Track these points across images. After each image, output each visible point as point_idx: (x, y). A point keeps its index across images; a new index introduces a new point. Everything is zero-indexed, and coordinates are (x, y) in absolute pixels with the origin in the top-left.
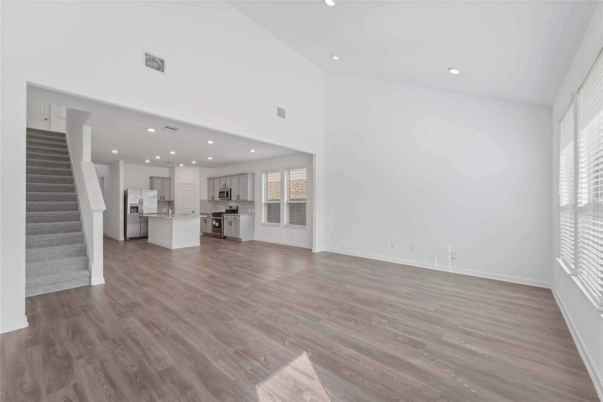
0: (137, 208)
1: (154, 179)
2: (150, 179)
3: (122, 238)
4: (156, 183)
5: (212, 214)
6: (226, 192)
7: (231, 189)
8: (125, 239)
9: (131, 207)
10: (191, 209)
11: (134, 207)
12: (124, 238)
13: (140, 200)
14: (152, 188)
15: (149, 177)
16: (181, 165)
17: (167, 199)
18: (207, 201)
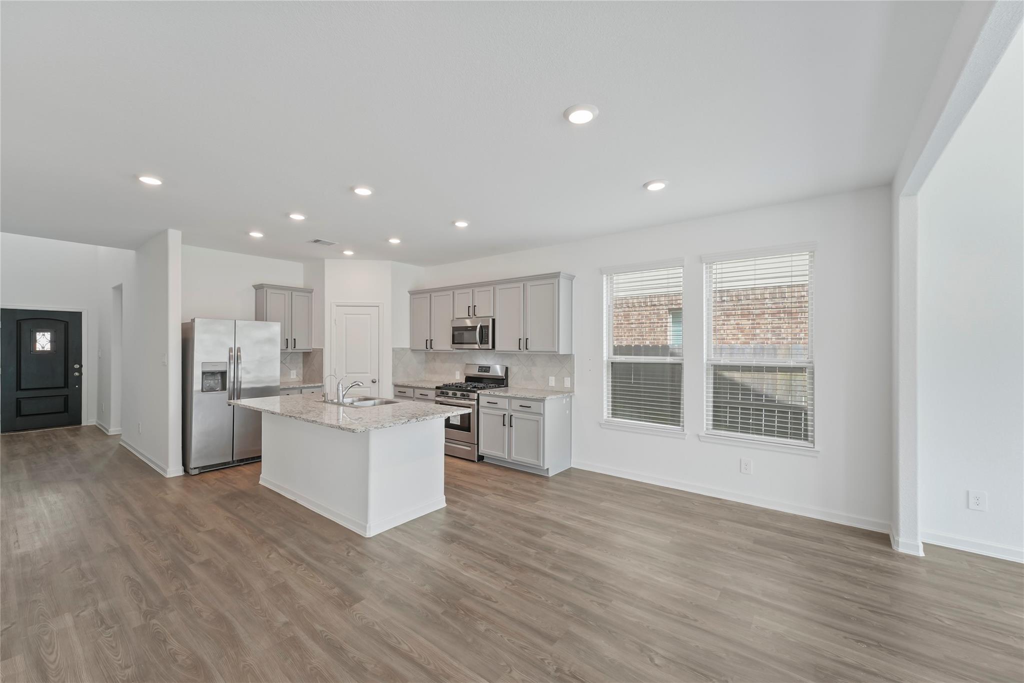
0: (223, 374)
1: (269, 291)
2: (254, 290)
3: (174, 469)
4: (274, 302)
5: (437, 388)
6: (478, 330)
7: (494, 320)
8: (185, 471)
9: (203, 373)
10: (367, 373)
11: (213, 374)
12: (181, 468)
13: (231, 350)
14: (260, 316)
15: (253, 286)
16: (348, 253)
17: (302, 346)
18: (410, 351)
